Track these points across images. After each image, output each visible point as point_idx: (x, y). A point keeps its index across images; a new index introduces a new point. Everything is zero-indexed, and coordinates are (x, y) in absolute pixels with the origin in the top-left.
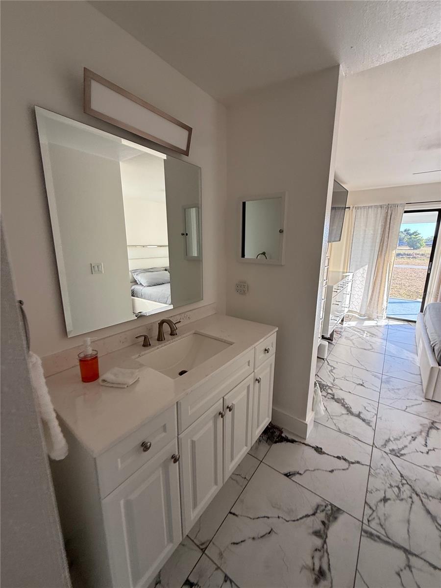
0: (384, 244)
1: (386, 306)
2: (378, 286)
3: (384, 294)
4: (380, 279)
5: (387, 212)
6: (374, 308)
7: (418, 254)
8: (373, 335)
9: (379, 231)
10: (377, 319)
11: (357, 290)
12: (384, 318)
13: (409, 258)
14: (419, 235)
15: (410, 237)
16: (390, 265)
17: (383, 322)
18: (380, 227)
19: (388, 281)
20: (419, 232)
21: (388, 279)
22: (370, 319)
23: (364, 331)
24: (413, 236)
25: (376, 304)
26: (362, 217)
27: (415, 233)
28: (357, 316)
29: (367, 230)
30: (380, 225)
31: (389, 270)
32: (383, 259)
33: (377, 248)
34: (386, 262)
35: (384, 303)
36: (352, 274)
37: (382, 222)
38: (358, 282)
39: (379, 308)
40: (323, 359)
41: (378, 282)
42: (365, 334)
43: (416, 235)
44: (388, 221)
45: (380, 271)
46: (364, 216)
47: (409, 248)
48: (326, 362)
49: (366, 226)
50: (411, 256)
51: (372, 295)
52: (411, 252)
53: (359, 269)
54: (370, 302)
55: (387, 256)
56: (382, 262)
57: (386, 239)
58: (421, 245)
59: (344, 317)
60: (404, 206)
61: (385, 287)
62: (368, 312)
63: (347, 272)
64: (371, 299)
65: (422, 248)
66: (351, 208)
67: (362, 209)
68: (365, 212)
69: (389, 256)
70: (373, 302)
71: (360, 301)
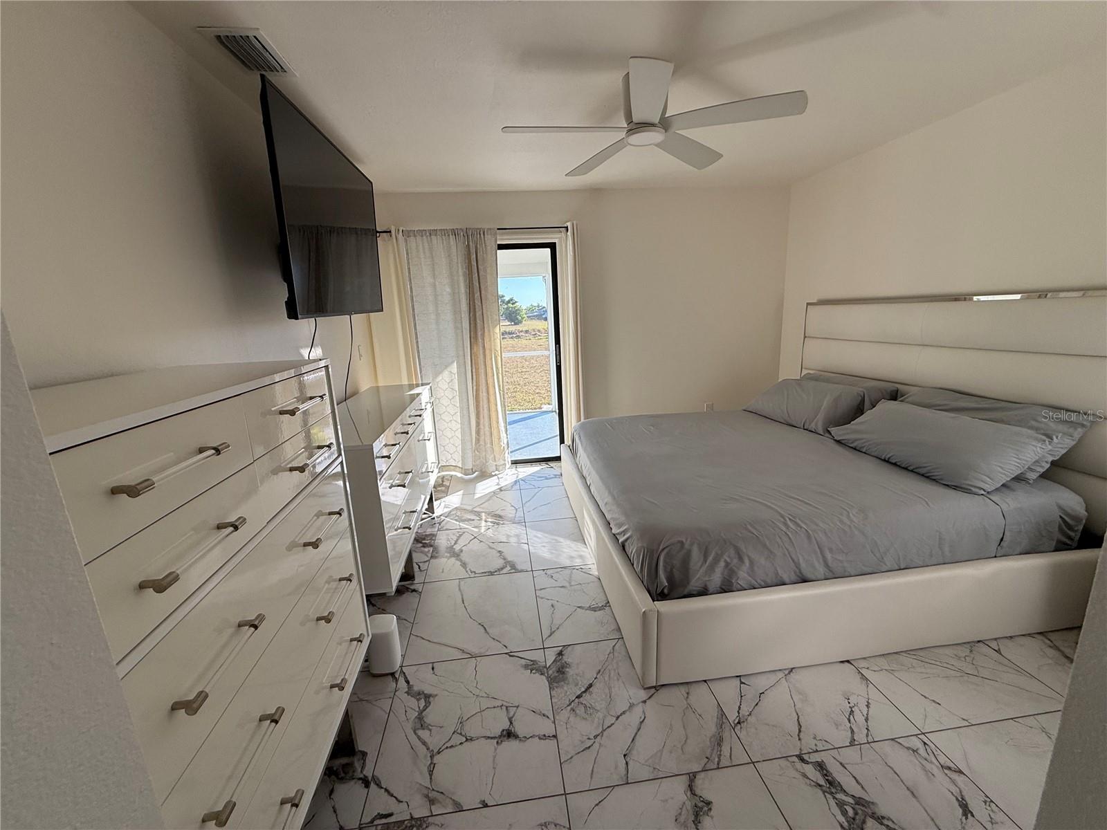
0: (477, 315)
1: (505, 442)
2: (484, 403)
3: (498, 418)
4: (484, 389)
5: (468, 246)
6: (486, 451)
7: (522, 331)
8: (498, 518)
9: (463, 289)
10: (497, 472)
11: (447, 419)
12: (508, 466)
13: (512, 338)
14: (517, 304)
15: (506, 306)
16: (496, 357)
17: (509, 475)
18: (461, 279)
19: (500, 390)
20: (515, 299)
21: (499, 386)
22: (484, 475)
23: (478, 514)
24: (510, 305)
25: (488, 441)
26: (422, 256)
27: (512, 300)
28: (459, 475)
29: (437, 283)
30: (461, 273)
31: (497, 368)
32: (480, 344)
33: (466, 324)
34: (487, 352)
35: (502, 435)
36: (428, 387)
37: (462, 269)
38: (445, 402)
39: (496, 449)
40: (393, 674)
41: (483, 395)
42: (483, 523)
43: (513, 304)
44: (474, 263)
45: (482, 371)
46: (424, 253)
47: (509, 323)
48: (402, 681)
49: (434, 277)
50: (514, 335)
51: (478, 424)
52: (513, 328)
53: (441, 373)
54: (478, 440)
55: (486, 340)
56: (481, 352)
57: (478, 303)
58: (523, 318)
59: (432, 493)
60: (496, 234)
61: (496, 405)
62: (478, 462)
63: (417, 386)
64: (478, 432)
65: (524, 322)
66: (393, 232)
67: (419, 238)
68: (426, 245)
69: (490, 340)
70: (482, 438)
71: (458, 442)
